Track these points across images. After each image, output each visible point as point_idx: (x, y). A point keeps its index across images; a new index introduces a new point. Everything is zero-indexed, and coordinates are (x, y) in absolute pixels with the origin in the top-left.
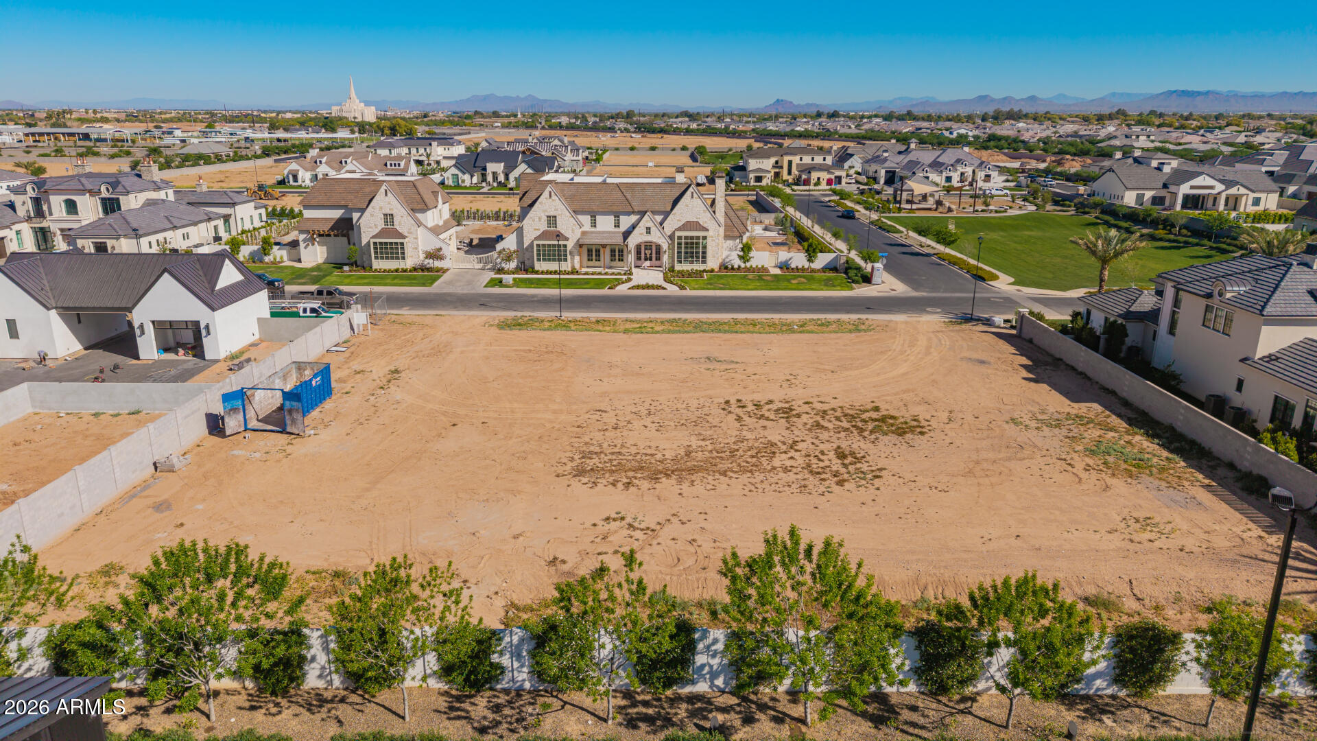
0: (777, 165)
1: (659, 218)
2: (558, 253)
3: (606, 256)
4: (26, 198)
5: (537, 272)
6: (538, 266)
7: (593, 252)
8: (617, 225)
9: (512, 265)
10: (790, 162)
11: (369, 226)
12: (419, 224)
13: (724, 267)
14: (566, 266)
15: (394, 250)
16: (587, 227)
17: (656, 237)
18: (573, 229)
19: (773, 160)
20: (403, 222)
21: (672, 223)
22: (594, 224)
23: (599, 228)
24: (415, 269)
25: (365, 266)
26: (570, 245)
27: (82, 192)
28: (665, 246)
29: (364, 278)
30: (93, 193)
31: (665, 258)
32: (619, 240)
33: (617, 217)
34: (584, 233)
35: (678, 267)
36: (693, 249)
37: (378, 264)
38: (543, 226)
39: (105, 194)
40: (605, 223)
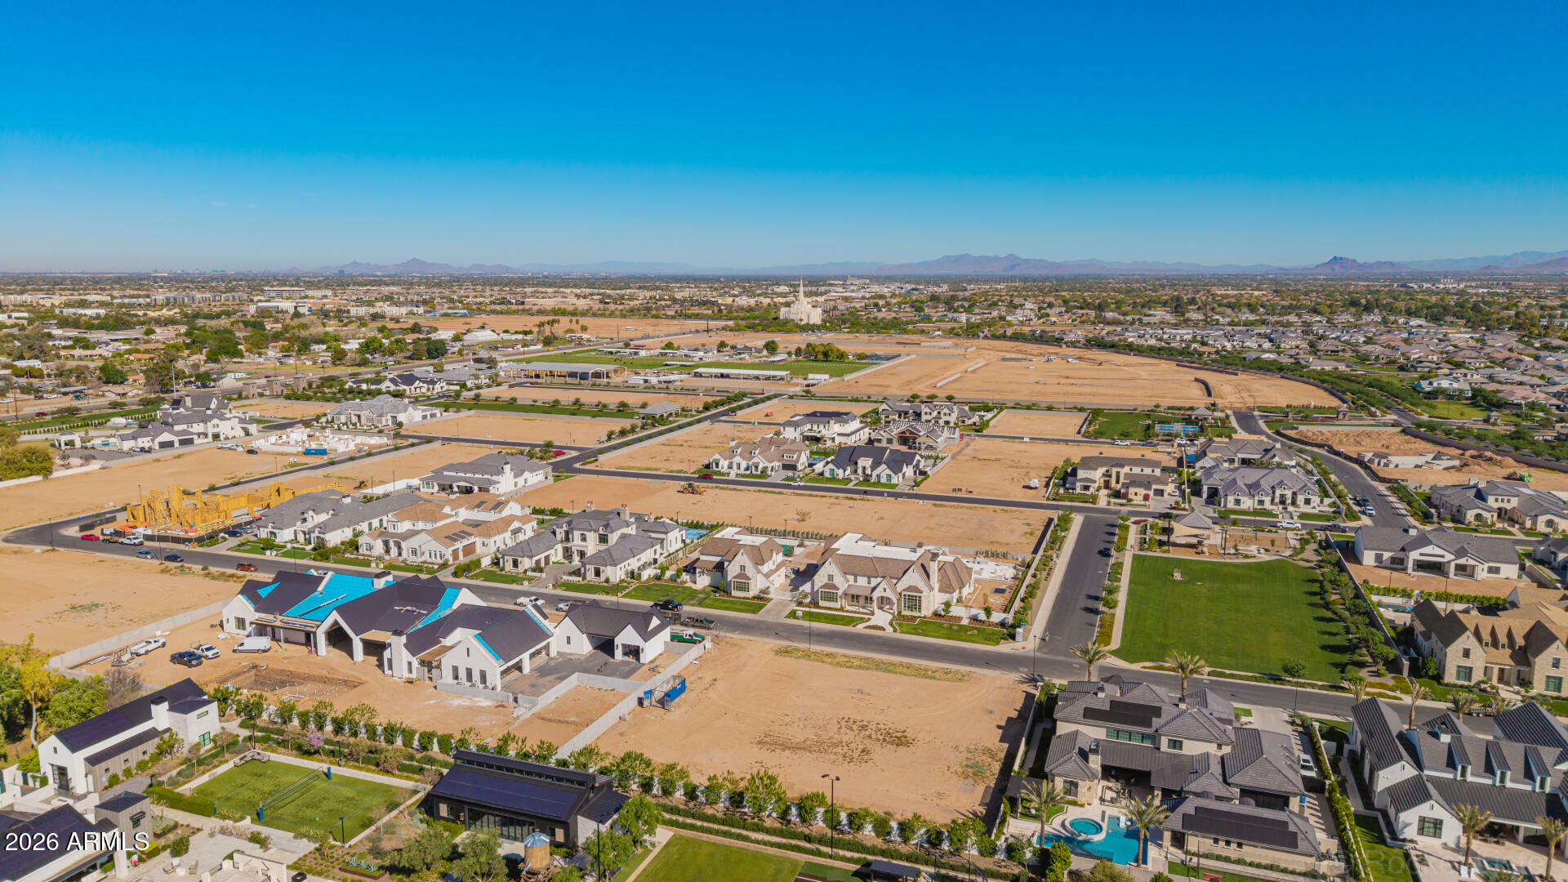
0: (1107, 475)
1: (895, 581)
2: (831, 598)
3: (862, 600)
4: (562, 530)
5: (819, 607)
6: (822, 603)
7: (855, 598)
8: (869, 583)
9: (808, 600)
10: (1118, 473)
11: (732, 570)
12: (759, 571)
13: (936, 614)
14: (838, 605)
15: (744, 587)
16: (852, 582)
17: (889, 594)
18: (842, 583)
19: (1102, 470)
20: (750, 571)
21: (901, 586)
22: (856, 581)
23: (858, 584)
24: (754, 598)
25: (727, 592)
26: (840, 592)
27: (589, 531)
28: (895, 601)
29: (725, 602)
30: (595, 531)
31: (895, 607)
32: (867, 593)
33: (869, 578)
34: (849, 586)
35: (903, 613)
36: (914, 602)
37: (735, 593)
38: (826, 580)
39: (601, 532)
40: (862, 581)
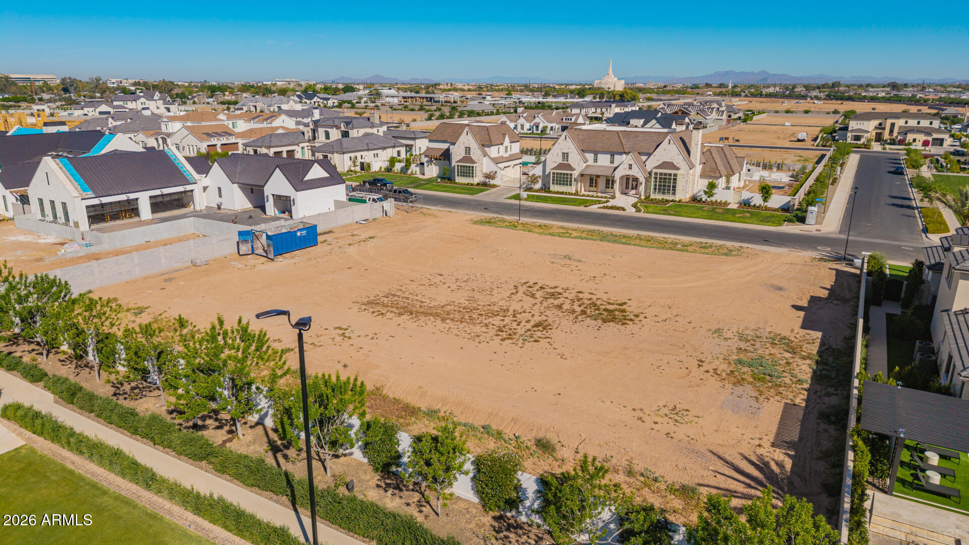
0: (881, 126)
1: (644, 158)
2: (564, 180)
3: (602, 184)
4: (309, 129)
5: (549, 192)
6: (554, 188)
7: (592, 180)
8: (612, 162)
9: (538, 186)
10: (893, 125)
11: (457, 153)
12: (485, 154)
13: (694, 199)
14: (572, 189)
15: (468, 172)
16: (591, 162)
17: (636, 172)
18: (579, 164)
19: (876, 123)
20: (476, 153)
21: (652, 163)
22: (596, 160)
23: (599, 163)
24: (478, 184)
25: (450, 179)
26: (576, 174)
27: (332, 127)
28: (642, 180)
29: (452, 187)
30: (338, 127)
31: (642, 188)
32: (608, 173)
33: (612, 156)
34: (587, 167)
35: (652, 196)
36: (667, 183)
37: (459, 180)
38: (559, 160)
39: (343, 129)
40: (604, 160)
